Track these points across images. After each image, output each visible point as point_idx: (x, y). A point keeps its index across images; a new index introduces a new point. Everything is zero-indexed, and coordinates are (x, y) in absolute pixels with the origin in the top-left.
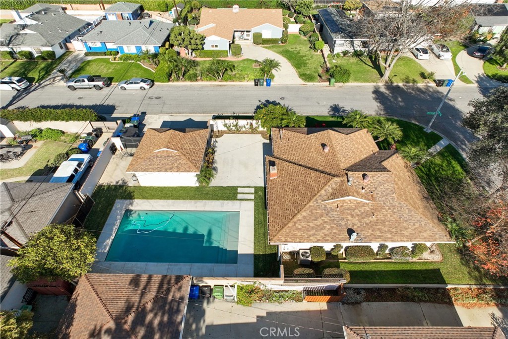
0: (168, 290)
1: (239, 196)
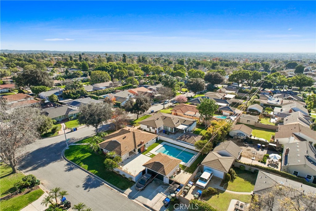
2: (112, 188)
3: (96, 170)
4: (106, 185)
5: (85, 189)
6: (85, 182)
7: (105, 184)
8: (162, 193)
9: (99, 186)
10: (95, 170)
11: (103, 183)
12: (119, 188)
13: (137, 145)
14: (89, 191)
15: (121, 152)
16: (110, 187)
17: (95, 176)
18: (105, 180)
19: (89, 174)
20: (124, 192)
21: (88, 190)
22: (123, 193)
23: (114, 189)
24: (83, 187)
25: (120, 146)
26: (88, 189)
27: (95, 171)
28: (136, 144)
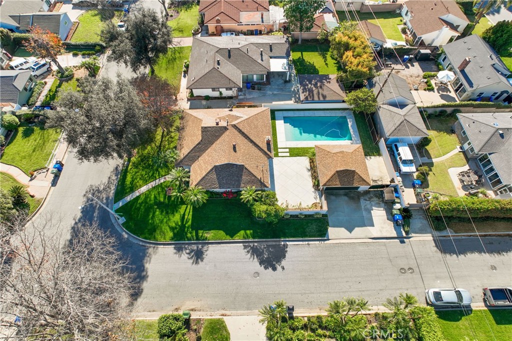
0: (309, 95)
1: (288, 150)
2: (307, 243)
3: (245, 229)
4: (291, 243)
5: (274, 269)
6: (256, 259)
7: (288, 243)
8: (374, 208)
9: (286, 251)
10: (242, 232)
11: (283, 243)
12: (315, 237)
13: (266, 150)
14: (283, 268)
15: (260, 181)
16: (301, 243)
17: (256, 240)
18: (280, 238)
19: (241, 244)
20: (330, 238)
21: (279, 268)
22: (329, 240)
23: (310, 243)
24: (266, 268)
25: (246, 169)
26: (277, 266)
27: (246, 233)
28: (263, 150)
